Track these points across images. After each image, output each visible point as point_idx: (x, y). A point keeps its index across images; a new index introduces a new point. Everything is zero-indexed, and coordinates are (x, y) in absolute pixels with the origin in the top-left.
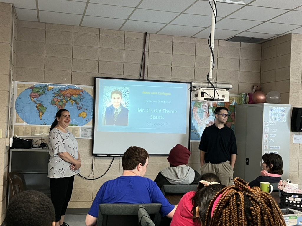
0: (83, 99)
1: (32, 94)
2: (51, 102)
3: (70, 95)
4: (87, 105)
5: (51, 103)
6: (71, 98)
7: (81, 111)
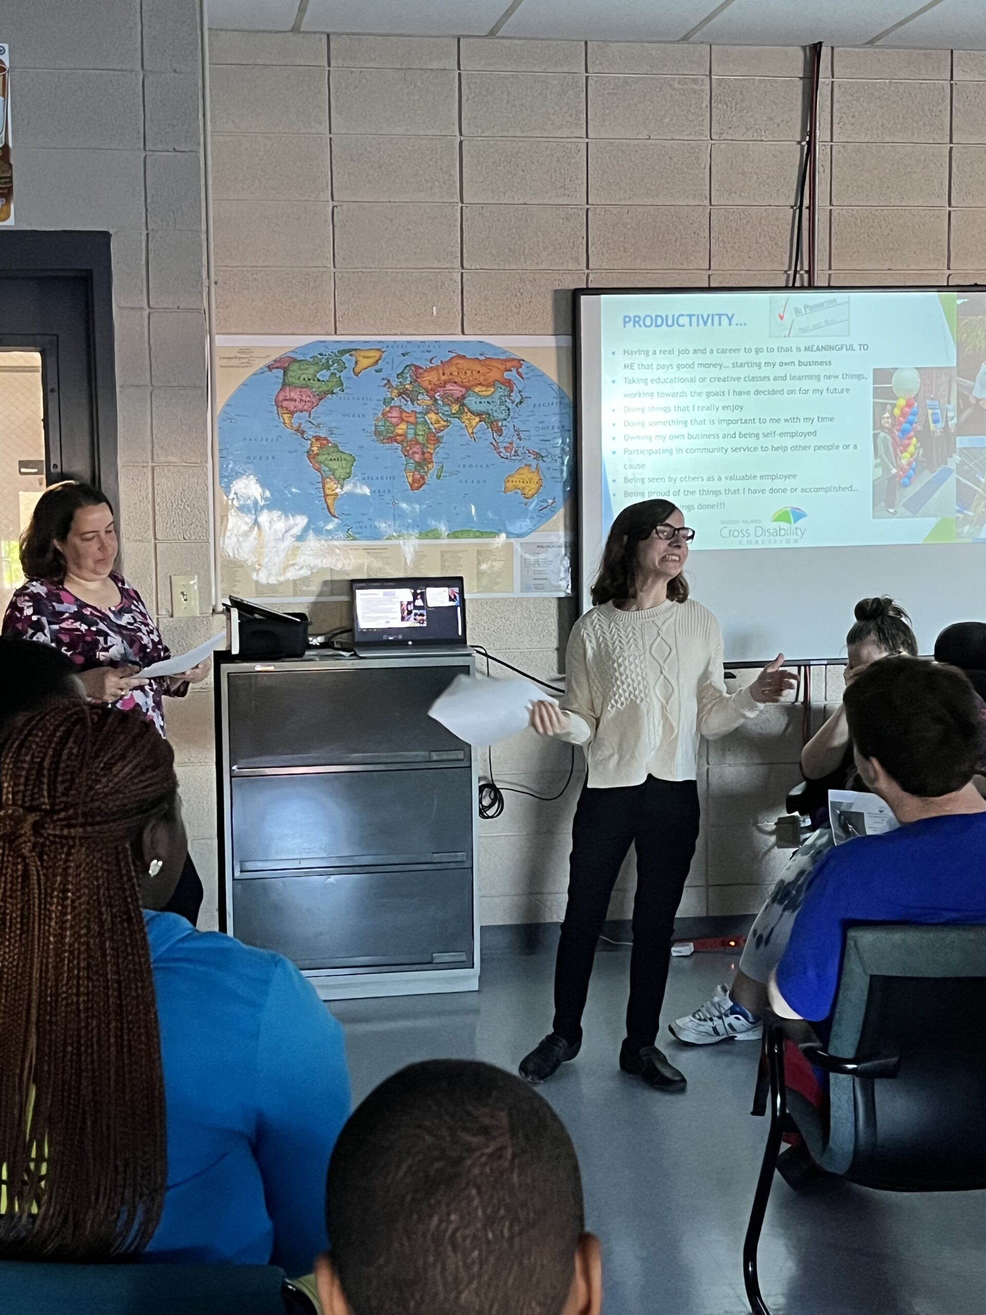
0: (521, 403)
1: (287, 393)
2: (374, 429)
3: (457, 391)
4: (541, 432)
5: (377, 433)
6: (465, 401)
7: (517, 465)
